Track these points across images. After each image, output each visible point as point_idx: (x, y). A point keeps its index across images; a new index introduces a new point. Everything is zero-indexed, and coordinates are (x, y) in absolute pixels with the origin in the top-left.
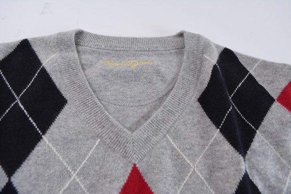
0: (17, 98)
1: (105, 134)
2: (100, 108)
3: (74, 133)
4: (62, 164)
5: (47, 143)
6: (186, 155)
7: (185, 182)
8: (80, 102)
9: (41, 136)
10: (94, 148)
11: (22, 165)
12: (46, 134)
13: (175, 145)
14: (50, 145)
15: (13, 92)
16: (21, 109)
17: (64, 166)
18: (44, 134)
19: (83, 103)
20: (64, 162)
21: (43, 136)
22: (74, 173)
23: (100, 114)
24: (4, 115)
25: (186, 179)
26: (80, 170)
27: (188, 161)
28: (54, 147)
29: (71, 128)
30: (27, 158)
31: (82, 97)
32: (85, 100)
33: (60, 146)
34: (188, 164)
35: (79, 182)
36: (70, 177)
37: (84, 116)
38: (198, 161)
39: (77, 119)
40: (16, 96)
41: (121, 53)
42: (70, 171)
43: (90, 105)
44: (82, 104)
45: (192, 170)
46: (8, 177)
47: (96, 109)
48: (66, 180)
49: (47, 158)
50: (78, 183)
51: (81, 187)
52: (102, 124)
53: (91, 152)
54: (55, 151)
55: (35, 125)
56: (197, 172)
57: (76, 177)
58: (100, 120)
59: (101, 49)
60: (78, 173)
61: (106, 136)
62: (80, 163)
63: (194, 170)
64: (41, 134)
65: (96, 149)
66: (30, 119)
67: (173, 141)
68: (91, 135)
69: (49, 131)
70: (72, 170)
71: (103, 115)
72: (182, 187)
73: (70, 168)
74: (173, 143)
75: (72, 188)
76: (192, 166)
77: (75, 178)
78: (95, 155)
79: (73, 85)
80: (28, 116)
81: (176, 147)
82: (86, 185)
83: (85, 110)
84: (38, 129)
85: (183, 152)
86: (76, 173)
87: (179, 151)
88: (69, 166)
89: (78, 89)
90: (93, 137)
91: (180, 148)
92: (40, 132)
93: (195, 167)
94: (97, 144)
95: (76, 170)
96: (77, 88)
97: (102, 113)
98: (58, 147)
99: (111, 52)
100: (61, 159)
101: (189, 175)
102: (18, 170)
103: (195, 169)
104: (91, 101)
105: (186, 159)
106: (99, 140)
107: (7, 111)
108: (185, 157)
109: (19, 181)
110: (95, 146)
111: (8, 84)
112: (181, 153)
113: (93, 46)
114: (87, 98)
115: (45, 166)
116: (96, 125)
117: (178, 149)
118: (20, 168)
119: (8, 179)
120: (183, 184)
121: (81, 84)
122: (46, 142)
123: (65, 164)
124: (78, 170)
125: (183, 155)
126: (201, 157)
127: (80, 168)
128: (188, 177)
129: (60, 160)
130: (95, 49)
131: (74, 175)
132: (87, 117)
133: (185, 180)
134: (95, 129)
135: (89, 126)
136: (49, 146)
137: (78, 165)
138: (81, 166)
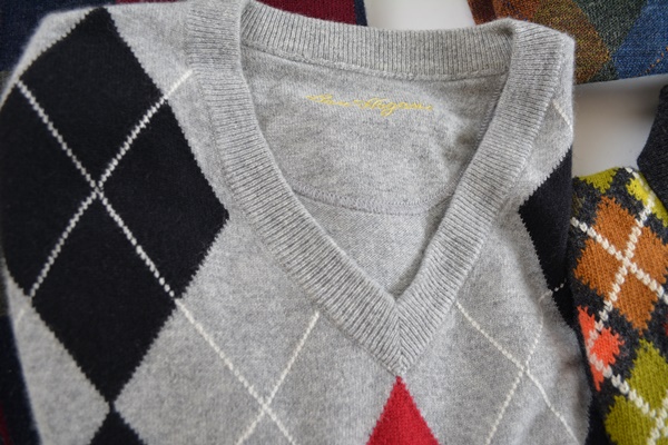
0: (93, 184)
1: (332, 300)
2: (314, 231)
3: (255, 297)
4: (234, 379)
5: (192, 320)
6: (502, 342)
7: (506, 404)
8: (262, 216)
9: (173, 302)
10: (305, 337)
11: (135, 375)
12: (184, 295)
13: (474, 324)
14: (200, 327)
15: (79, 166)
16: (116, 223)
17: (238, 383)
18: (179, 295)
19: (269, 219)
20: (237, 373)
21: (177, 301)
22: (265, 401)
23: (315, 247)
24: (65, 235)
25: (509, 398)
26: (276, 394)
27: (510, 356)
28: (208, 332)
29: (246, 284)
30: (145, 357)
31: (266, 201)
32: (273, 210)
33: (224, 330)
34: (509, 361)
35: (278, 423)
36: (255, 410)
37: (276, 251)
38: (532, 352)
39: (258, 260)
40: (88, 177)
41: (350, 78)
42: (256, 396)
43: (286, 222)
44: (267, 221)
45: (521, 374)
46: (106, 400)
47: (303, 232)
48: (247, 417)
49: (194, 360)
50: (275, 426)
51: (282, 434)
52: (322, 274)
53: (299, 348)
54: (212, 344)
55: (153, 268)
56: (532, 377)
57: (270, 411)
58: (315, 263)
59: (300, 61)
60: (273, 400)
61: (336, 306)
62: (276, 375)
63: (525, 373)
64: (172, 294)
65: (309, 339)
66: (139, 250)
67: (470, 315)
68: (297, 300)
69: (191, 289)
70: (260, 394)
71: (322, 248)
72: (501, 417)
73: (255, 389)
74: (470, 319)
75: (262, 436)
76: (518, 365)
77: (267, 415)
78: (308, 355)
79: (240, 171)
80: (134, 242)
81: (478, 328)
82: (293, 429)
83: (277, 237)
84: (162, 281)
85: (494, 336)
86: (270, 401)
87: (487, 335)
88: (250, 383)
89: (254, 183)
90: (301, 307)
91: (487, 328)
92: (167, 288)
93: (526, 368)
94: (312, 325)
95: (269, 394)
96: (250, 179)
97: (320, 242)
98: (220, 333)
99: (325, 71)
100: (231, 367)
101: (515, 386)
102: (127, 386)
103: (528, 372)
104: (290, 213)
105: (504, 352)
106: (317, 315)
107: (73, 223)
108: (500, 348)
109: (134, 411)
110: (308, 331)
111: (60, 139)
112: (491, 340)
113: (281, 52)
114: (279, 206)
115: (192, 380)
116: (309, 277)
117: (482, 332)
118: (132, 381)
119: (107, 404)
120: (503, 410)
121: (261, 168)
122: (187, 320)
123: (241, 379)
124: (273, 395)
125: (496, 344)
126: (537, 341)
127: (276, 388)
128: (512, 392)
129: (227, 368)
130: (285, 61)
131: (265, 407)
132: (285, 254)
133: (505, 399)
134: (305, 286)
135: (289, 277)
136: (196, 331)
137: (272, 380)
138: (279, 383)
